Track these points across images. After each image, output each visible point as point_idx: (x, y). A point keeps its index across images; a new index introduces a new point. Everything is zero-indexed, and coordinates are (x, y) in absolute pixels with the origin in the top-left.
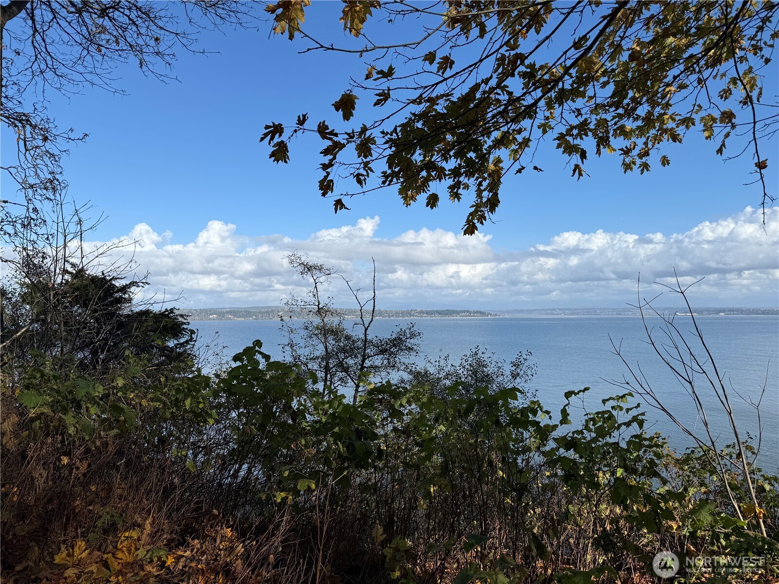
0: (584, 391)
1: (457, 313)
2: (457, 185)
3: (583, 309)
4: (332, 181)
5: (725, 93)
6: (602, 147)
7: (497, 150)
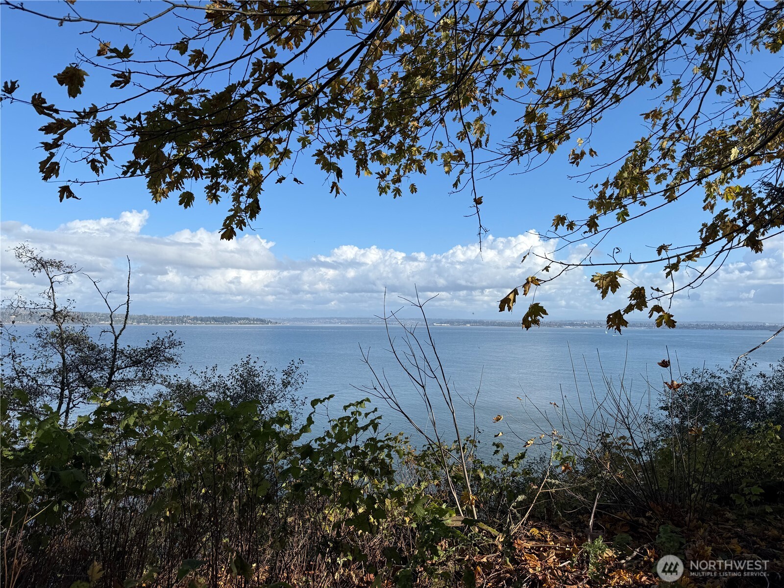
0: (328, 399)
1: (236, 320)
2: (216, 186)
3: (358, 318)
4: (57, 164)
5: (462, 135)
6: (361, 168)
7: (258, 155)
